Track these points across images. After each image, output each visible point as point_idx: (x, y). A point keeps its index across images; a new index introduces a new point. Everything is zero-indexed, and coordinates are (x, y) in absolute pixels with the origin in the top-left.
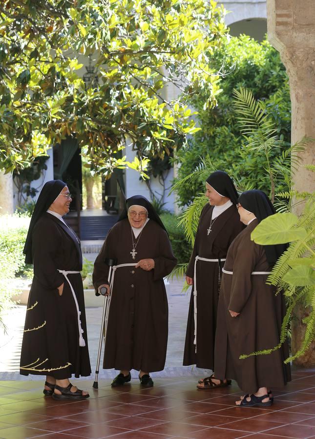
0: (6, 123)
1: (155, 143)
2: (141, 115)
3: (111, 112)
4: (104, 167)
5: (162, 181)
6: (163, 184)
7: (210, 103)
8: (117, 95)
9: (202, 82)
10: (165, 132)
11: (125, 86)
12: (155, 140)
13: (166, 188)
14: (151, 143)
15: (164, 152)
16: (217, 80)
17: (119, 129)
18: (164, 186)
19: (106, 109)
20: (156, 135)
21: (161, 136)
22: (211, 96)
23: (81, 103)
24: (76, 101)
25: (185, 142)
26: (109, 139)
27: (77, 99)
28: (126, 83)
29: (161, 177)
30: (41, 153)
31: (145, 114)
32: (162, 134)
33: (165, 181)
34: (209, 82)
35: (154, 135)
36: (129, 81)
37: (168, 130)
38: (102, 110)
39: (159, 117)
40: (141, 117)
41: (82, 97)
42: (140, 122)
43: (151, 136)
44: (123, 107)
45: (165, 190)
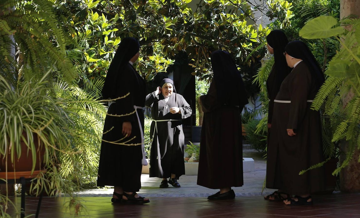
0: (132, 32)
1: (243, 52)
2: (233, 30)
3: (211, 31)
4: (206, 74)
5: (253, 101)
6: (254, 103)
7: (285, 24)
8: (216, 17)
9: (279, 7)
10: (251, 44)
11: (222, 11)
12: (244, 50)
13: (256, 106)
14: (240, 52)
15: (251, 61)
16: (291, 6)
17: (217, 43)
18: (255, 105)
19: (207, 29)
20: (245, 46)
21: (248, 47)
22: (286, 18)
23: (189, 23)
24: (185, 22)
25: (266, 53)
26: (210, 52)
27: (186, 20)
28: (222, 9)
29: (252, 98)
30: (161, 70)
31: (236, 30)
32: (249, 45)
33: (256, 101)
34: (285, 8)
35: (243, 46)
36: (225, 8)
37: (253, 43)
38: (205, 29)
39: (247, 32)
40: (233, 32)
41: (190, 20)
42: (232, 36)
43: (240, 46)
44: (220, 25)
45: (255, 108)
